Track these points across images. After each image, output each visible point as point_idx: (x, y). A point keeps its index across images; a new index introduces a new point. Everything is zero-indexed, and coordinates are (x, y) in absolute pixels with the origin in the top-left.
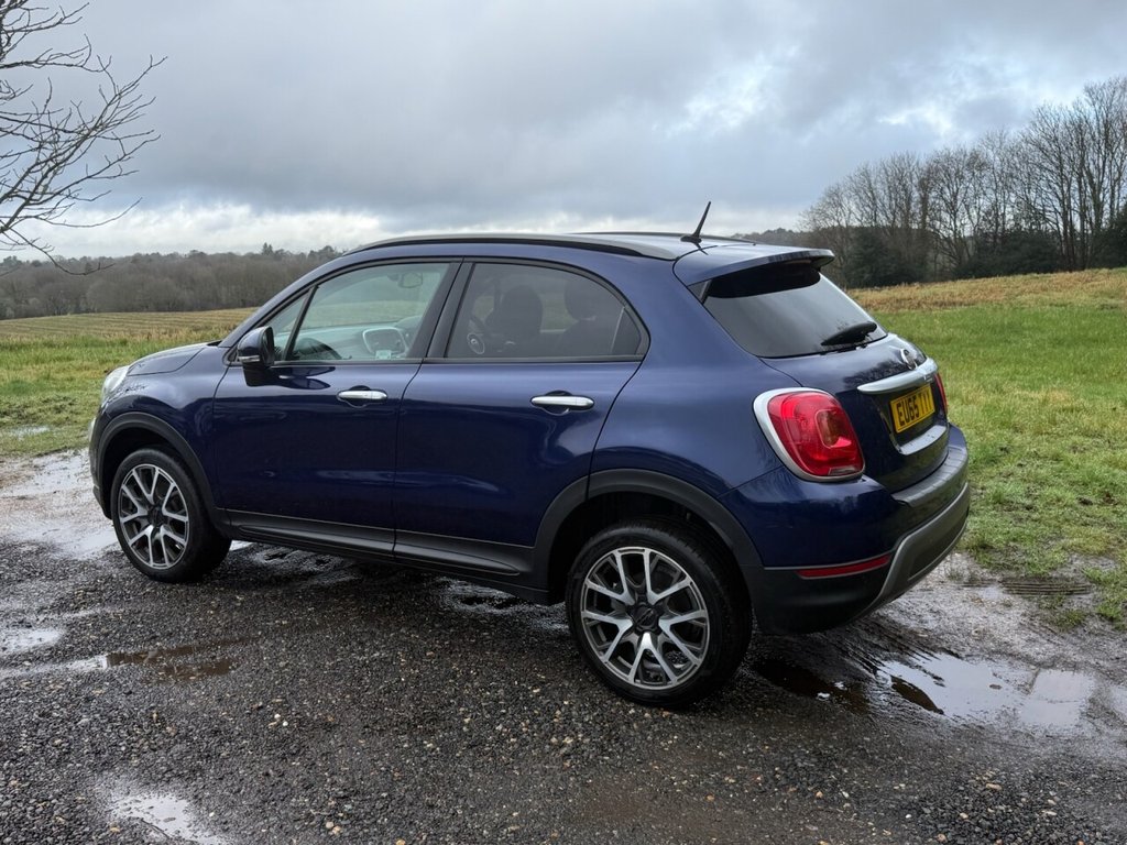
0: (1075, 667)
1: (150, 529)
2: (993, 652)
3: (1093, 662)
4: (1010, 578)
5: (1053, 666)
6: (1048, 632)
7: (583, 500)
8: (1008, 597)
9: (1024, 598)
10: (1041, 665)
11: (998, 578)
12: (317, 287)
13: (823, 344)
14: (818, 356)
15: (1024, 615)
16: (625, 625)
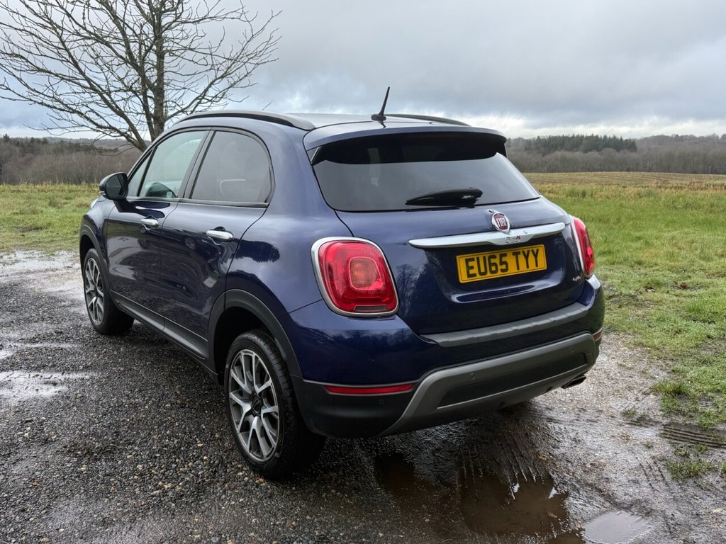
0: (648, 513)
1: (95, 298)
2: (587, 484)
3: (669, 513)
4: (677, 424)
5: (628, 509)
6: (660, 478)
7: (223, 310)
8: (657, 440)
9: (670, 443)
10: (619, 506)
11: (665, 421)
12: (156, 148)
13: (406, 204)
14: (404, 212)
15: (654, 458)
16: (247, 407)
